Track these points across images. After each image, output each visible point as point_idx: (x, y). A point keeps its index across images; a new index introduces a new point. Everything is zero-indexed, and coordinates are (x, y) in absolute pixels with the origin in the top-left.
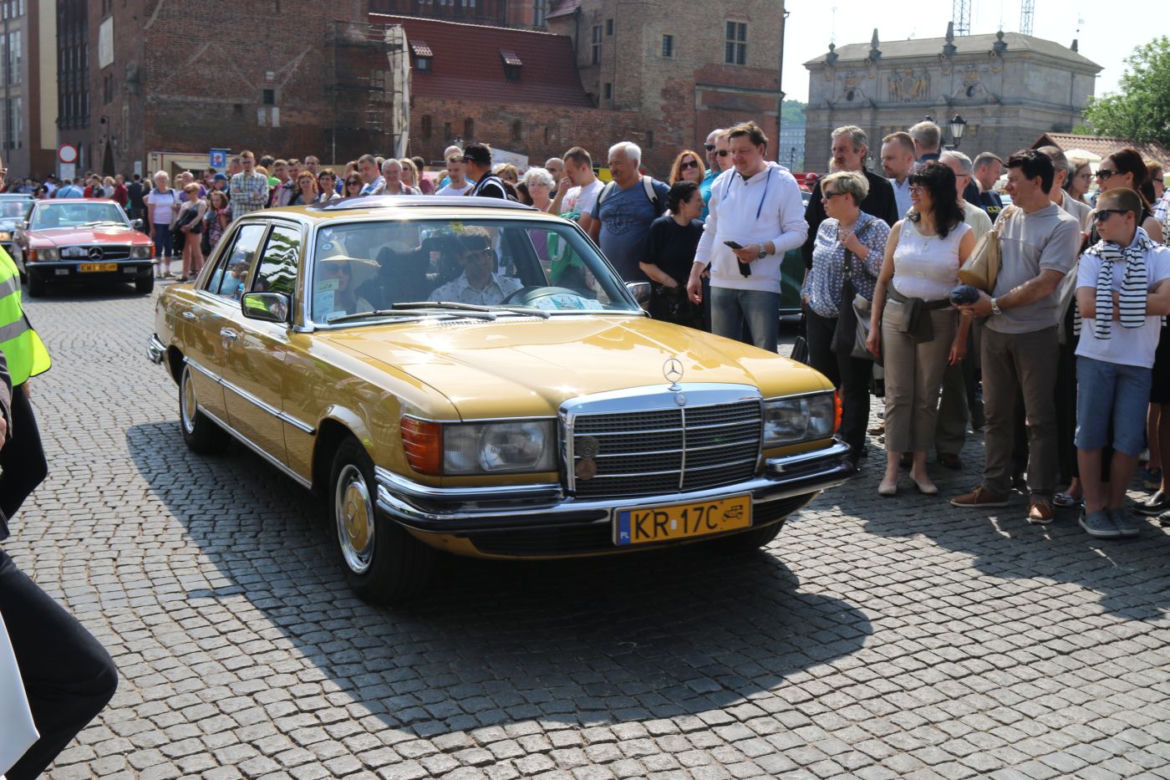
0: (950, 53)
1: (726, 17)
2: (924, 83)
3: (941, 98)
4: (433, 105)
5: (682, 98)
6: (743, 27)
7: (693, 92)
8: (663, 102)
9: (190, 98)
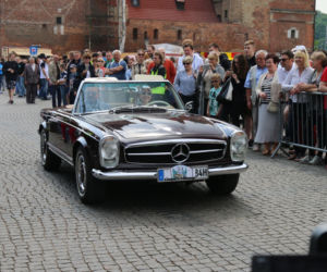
4: (138, 24)
5: (262, 16)
7: (269, 13)
8: (253, 19)
9: (21, 22)
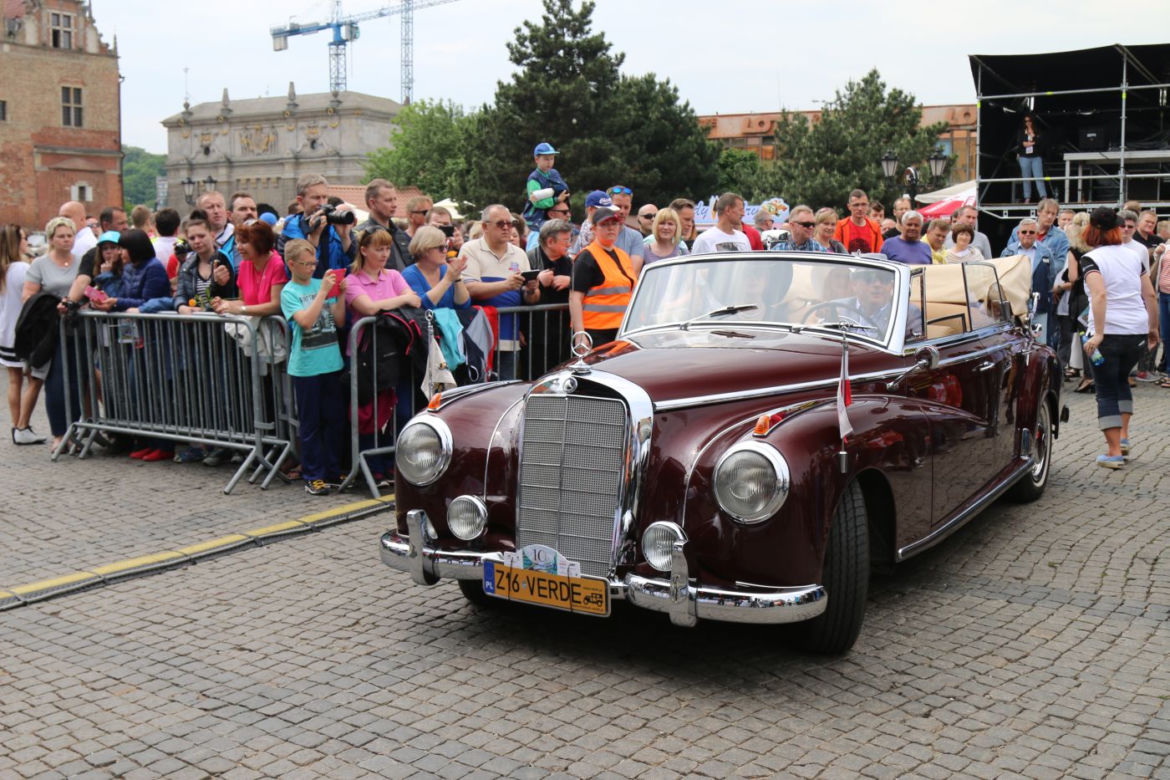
0: (293, 112)
1: (59, 82)
2: (272, 137)
3: (288, 151)
5: (20, 160)
6: (78, 92)
7: (31, 154)
8: (2, 165)
